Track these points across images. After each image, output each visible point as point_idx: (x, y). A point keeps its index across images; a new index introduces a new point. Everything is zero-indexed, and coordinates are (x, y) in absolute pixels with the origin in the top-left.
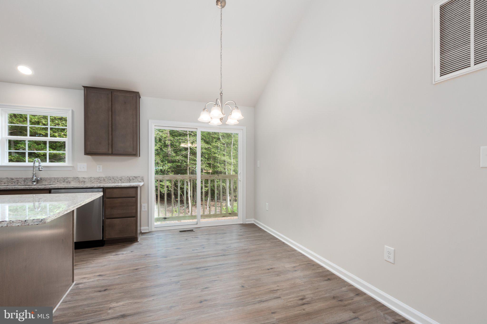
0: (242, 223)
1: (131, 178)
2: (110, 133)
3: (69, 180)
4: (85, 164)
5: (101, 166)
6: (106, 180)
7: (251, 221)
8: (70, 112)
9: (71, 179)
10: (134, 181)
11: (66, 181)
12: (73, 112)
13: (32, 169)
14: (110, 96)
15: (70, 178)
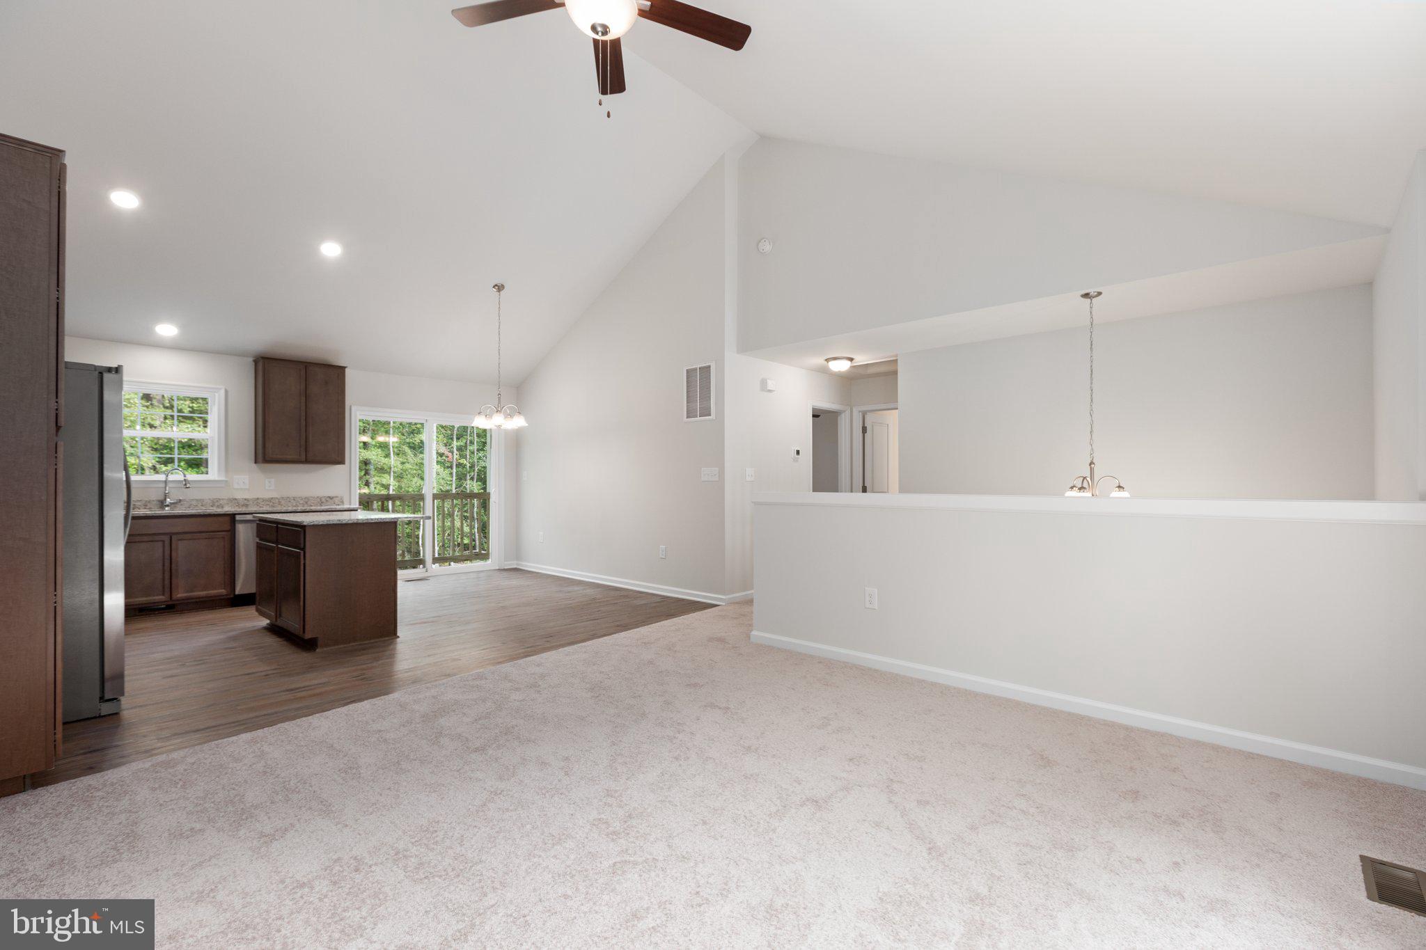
0: (497, 568)
1: (323, 500)
2: (303, 430)
3: (221, 502)
4: (247, 477)
5: (273, 480)
6: (283, 502)
7: (513, 564)
8: (223, 392)
9: (225, 502)
10: (328, 503)
11: (216, 504)
12: (226, 392)
13: (163, 485)
14: (303, 372)
15: (223, 499)
